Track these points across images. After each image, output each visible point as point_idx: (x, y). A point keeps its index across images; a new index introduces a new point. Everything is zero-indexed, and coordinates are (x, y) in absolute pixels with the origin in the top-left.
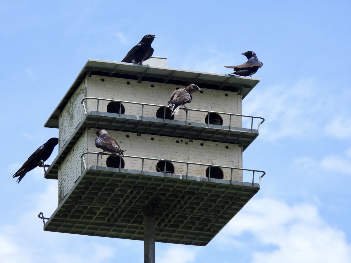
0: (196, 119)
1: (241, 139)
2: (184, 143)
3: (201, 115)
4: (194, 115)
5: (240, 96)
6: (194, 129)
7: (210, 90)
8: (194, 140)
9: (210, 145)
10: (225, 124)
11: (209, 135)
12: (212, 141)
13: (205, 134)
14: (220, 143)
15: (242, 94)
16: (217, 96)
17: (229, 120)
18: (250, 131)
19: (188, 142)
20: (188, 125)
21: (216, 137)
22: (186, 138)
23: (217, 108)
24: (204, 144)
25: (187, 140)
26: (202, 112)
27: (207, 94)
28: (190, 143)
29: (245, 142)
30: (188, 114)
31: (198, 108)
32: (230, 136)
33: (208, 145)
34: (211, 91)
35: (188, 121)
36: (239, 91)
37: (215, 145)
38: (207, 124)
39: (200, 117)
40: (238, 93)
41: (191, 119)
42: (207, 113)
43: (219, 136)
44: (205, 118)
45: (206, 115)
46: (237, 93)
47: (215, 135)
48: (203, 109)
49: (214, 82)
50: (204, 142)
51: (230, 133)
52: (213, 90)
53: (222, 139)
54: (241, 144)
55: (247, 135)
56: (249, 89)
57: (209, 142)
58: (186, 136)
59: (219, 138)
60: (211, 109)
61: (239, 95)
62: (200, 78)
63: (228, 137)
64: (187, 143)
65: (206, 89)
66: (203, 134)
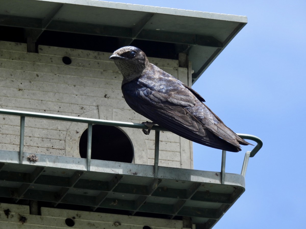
0: (49, 145)
1: (191, 203)
2: (16, 218)
3: (65, 133)
4: (45, 131)
5: (185, 70)
6: (45, 173)
7: (93, 54)
8: (44, 210)
9: (94, 225)
10: (141, 157)
11: (91, 192)
12: (100, 210)
13: (80, 191)
14: (125, 217)
15: (190, 64)
16: (113, 72)
17: (154, 147)
18: (219, 177)
19: (27, 215)
20: (25, 162)
21: (114, 200)
22: (21, 202)
23: (114, 110)
24: (77, 220)
25: (25, 210)
26: (69, 123)
27: (83, 66)
28: (33, 219)
29: (203, 212)
30: (27, 131)
31: (57, 109)
32: (157, 194)
33: (89, 224)
34: (95, 58)
35: (25, 149)
36: (182, 57)
37: (111, 223)
38: (84, 160)
39: (62, 137)
40: (180, 62)
41: (35, 145)
42: (85, 126)
43: (123, 196)
44: (78, 140)
45: (81, 132)
46: (177, 62)
47: (111, 194)
48: (71, 113)
49: (106, 28)
50: (77, 215)
51: (156, 186)
52: (101, 53)
53: (133, 203)
54: (191, 219)
55: (207, 192)
56: (214, 49)
57: (92, 213)
58: (21, 197)
59: (121, 201)
60: (96, 111)
61: (181, 69)
62: (61, 16)
63: (151, 198)
64: (23, 219)
65: (80, 51)
66: (72, 190)
